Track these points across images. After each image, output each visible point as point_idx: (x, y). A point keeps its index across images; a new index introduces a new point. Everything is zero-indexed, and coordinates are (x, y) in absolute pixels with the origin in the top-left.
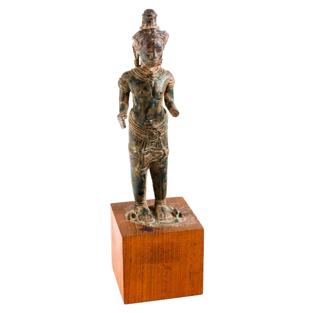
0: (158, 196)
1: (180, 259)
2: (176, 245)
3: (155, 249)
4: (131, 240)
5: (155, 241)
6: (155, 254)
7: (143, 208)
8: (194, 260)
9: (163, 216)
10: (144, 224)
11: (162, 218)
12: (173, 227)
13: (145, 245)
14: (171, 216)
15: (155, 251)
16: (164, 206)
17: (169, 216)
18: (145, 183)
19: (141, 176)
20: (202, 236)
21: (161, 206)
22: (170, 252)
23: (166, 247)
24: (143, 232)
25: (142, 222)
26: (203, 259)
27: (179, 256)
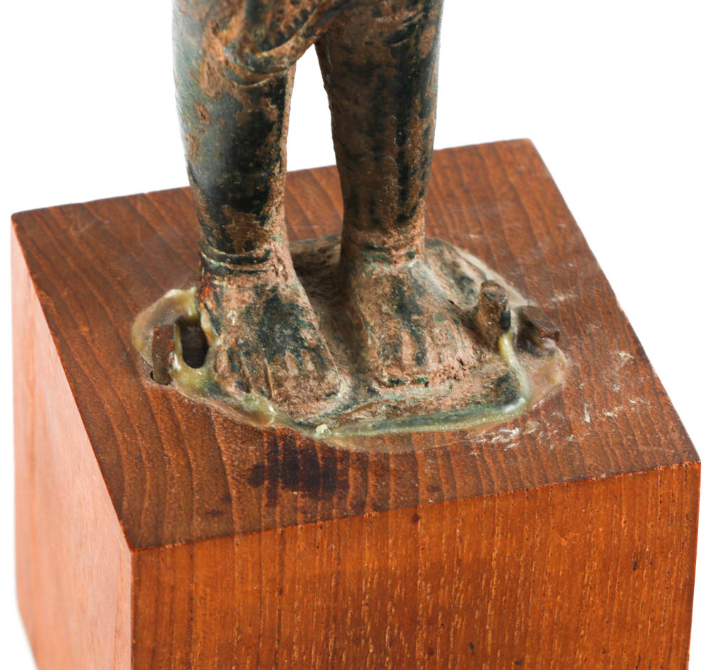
0: (373, 203)
1: (528, 658)
2: (501, 577)
3: (359, 607)
4: (192, 568)
5: (361, 559)
6: (357, 640)
7: (259, 290)
8: (625, 658)
9: (407, 352)
10: (272, 423)
11: (402, 368)
12: (480, 447)
13: (287, 586)
14: (464, 348)
15: (358, 622)
16: (411, 264)
17: (446, 352)
18: (280, 129)
19: (255, 95)
20: (687, 510)
21: (387, 269)
22: (458, 621)
23: (435, 590)
24: (273, 499)
25: (256, 401)
26: (687, 648)
27: (523, 639)
